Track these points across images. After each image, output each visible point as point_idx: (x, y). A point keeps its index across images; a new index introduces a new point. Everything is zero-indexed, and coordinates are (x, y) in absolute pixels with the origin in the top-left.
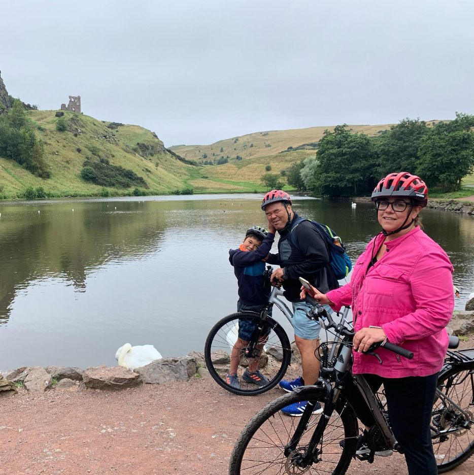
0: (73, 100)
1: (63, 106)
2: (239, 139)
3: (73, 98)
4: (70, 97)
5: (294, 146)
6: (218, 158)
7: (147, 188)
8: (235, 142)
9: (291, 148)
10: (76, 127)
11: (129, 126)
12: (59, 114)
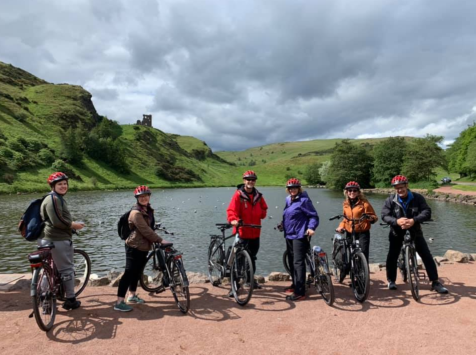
0: (146, 117)
1: (138, 121)
2: (263, 147)
3: (146, 116)
4: (144, 115)
5: (303, 153)
6: (249, 161)
7: (203, 182)
8: (261, 149)
9: (300, 154)
10: (149, 137)
11: (185, 137)
12: (137, 128)
